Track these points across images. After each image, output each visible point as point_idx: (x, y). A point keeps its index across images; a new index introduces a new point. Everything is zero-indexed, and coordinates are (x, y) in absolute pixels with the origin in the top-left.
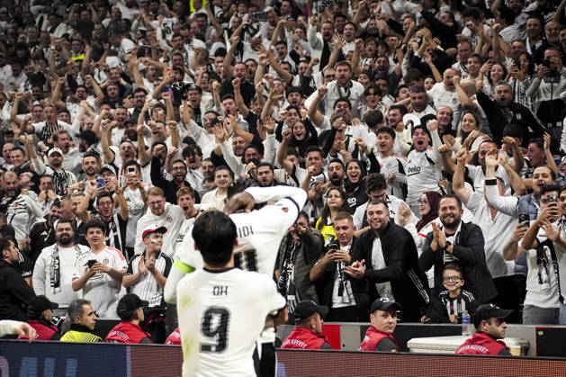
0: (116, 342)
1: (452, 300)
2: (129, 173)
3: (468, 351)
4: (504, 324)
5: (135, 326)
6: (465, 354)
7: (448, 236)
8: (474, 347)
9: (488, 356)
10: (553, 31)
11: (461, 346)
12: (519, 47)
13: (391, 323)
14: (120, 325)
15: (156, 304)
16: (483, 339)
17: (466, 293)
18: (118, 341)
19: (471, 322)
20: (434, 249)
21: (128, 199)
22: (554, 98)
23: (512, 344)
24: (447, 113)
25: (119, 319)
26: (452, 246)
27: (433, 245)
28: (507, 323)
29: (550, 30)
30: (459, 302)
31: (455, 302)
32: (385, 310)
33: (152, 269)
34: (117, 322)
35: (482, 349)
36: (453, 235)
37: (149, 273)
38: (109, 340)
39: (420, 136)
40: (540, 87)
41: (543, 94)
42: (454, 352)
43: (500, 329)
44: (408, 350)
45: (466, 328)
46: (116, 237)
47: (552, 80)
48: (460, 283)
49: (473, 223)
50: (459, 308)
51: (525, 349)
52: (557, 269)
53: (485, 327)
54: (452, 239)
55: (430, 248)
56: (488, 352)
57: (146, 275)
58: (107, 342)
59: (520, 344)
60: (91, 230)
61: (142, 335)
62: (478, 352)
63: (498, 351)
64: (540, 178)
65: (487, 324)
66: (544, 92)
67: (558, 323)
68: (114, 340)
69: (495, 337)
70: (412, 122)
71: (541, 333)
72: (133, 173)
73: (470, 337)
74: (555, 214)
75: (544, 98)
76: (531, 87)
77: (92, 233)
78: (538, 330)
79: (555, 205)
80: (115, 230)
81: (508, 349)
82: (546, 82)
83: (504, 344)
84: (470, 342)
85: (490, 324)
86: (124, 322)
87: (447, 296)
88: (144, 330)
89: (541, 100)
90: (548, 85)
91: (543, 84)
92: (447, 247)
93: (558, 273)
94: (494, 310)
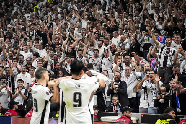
0: (8, 116)
1: (114, 106)
2: (14, 63)
3: (119, 121)
4: (132, 113)
5: (14, 110)
6: (119, 122)
7: (116, 84)
8: (121, 120)
9: (126, 123)
10: (147, 22)
11: (118, 120)
12: (137, 26)
13: (96, 112)
14: (9, 110)
15: (22, 104)
16: (124, 117)
17: (119, 104)
18: (9, 115)
19: (121, 112)
20: (111, 89)
21: (13, 70)
22: (149, 42)
23: (134, 119)
24: (114, 46)
25: (9, 108)
26: (117, 88)
27: (111, 88)
28: (132, 112)
29: (146, 22)
30: (117, 106)
31: (115, 106)
32: (95, 108)
33: (20, 93)
34: (9, 109)
35: (124, 121)
36: (117, 84)
37: (19, 94)
38: (6, 115)
39: (106, 53)
40: (145, 38)
41: (145, 41)
42: (115, 121)
43: (130, 114)
44: (101, 120)
45: (119, 114)
46: (10, 82)
47: (148, 36)
48: (118, 101)
49: (124, 81)
50: (117, 108)
51: (137, 121)
52: (148, 96)
53: (125, 114)
54: (117, 86)
55: (110, 89)
56: (126, 122)
57: (18, 95)
58: (5, 116)
59: (136, 119)
60: (2, 79)
61: (16, 113)
62: (123, 122)
63: (129, 121)
64: (147, 67)
65: (126, 113)
66: (146, 40)
67: (147, 113)
68: (7, 115)
69: (128, 117)
70: (104, 48)
71: (142, 116)
72: (15, 63)
73: (120, 117)
74: (149, 78)
75: (146, 42)
76: (142, 38)
77: (3, 80)
78: (141, 115)
79: (149, 75)
80: (9, 80)
81: (132, 121)
82: (146, 37)
83: (131, 119)
84: (120, 118)
85: (127, 113)
86: (11, 109)
87: (113, 105)
88: (17, 112)
89: (145, 43)
90: (147, 38)
91: (146, 38)
92: (115, 88)
93: (148, 97)
94: (128, 108)
